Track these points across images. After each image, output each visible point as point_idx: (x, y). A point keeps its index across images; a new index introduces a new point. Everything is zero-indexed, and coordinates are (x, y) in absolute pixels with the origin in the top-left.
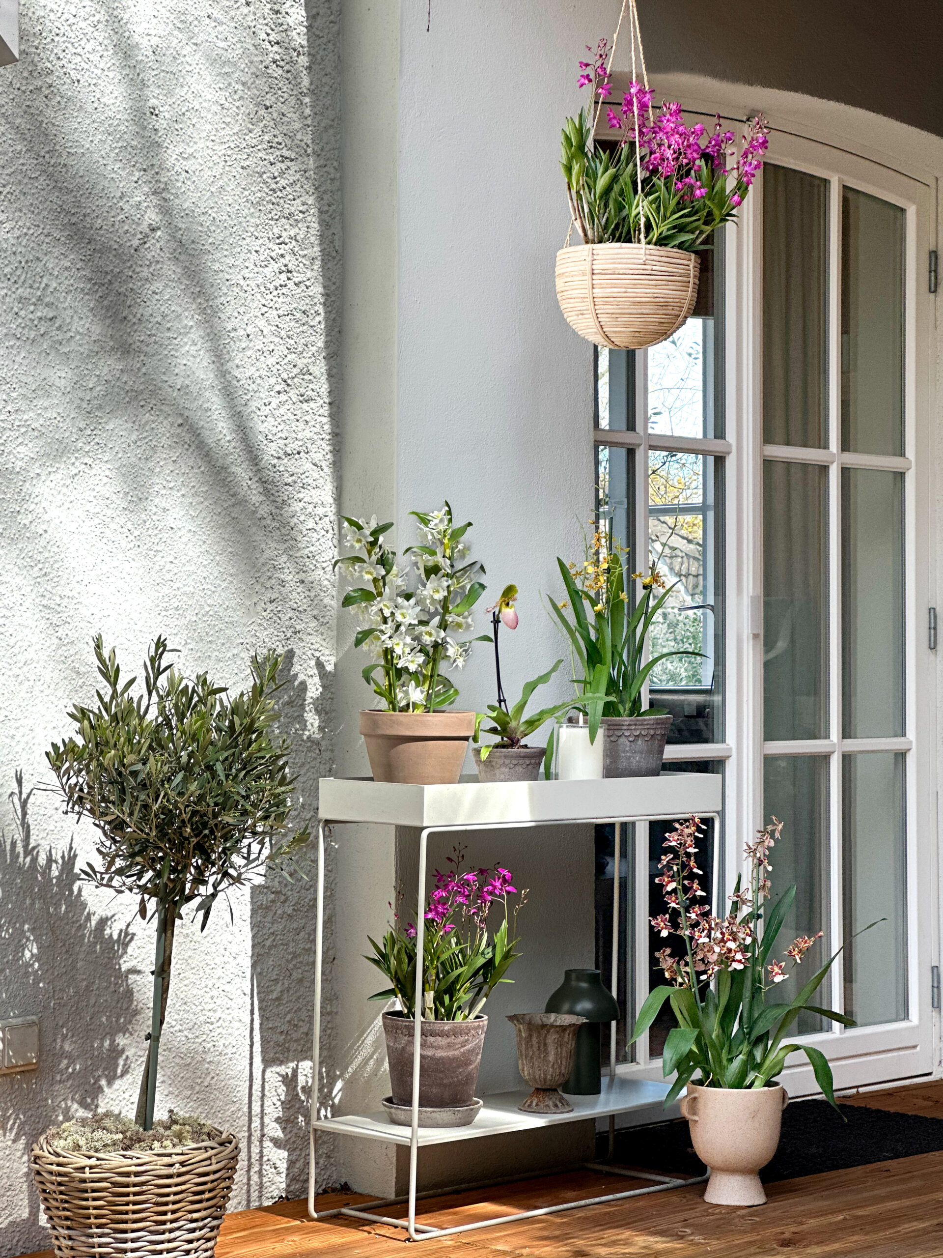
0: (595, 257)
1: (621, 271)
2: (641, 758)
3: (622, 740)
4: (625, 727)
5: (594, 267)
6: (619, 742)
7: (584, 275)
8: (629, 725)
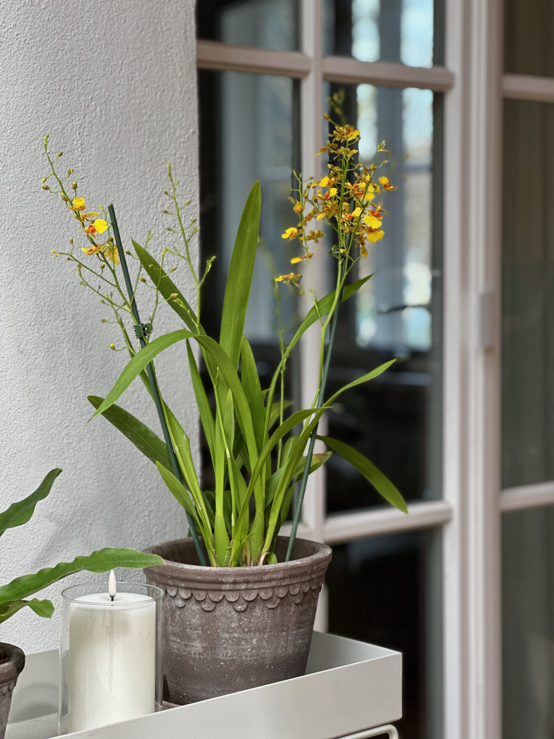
2: (261, 640)
3: (224, 608)
4: (227, 587)
6: (217, 613)
8: (235, 583)
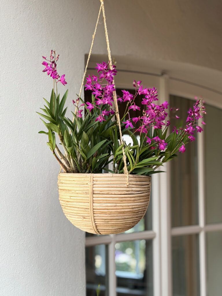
0: (95, 182)
1: (113, 193)
5: (94, 189)
7: (86, 193)
